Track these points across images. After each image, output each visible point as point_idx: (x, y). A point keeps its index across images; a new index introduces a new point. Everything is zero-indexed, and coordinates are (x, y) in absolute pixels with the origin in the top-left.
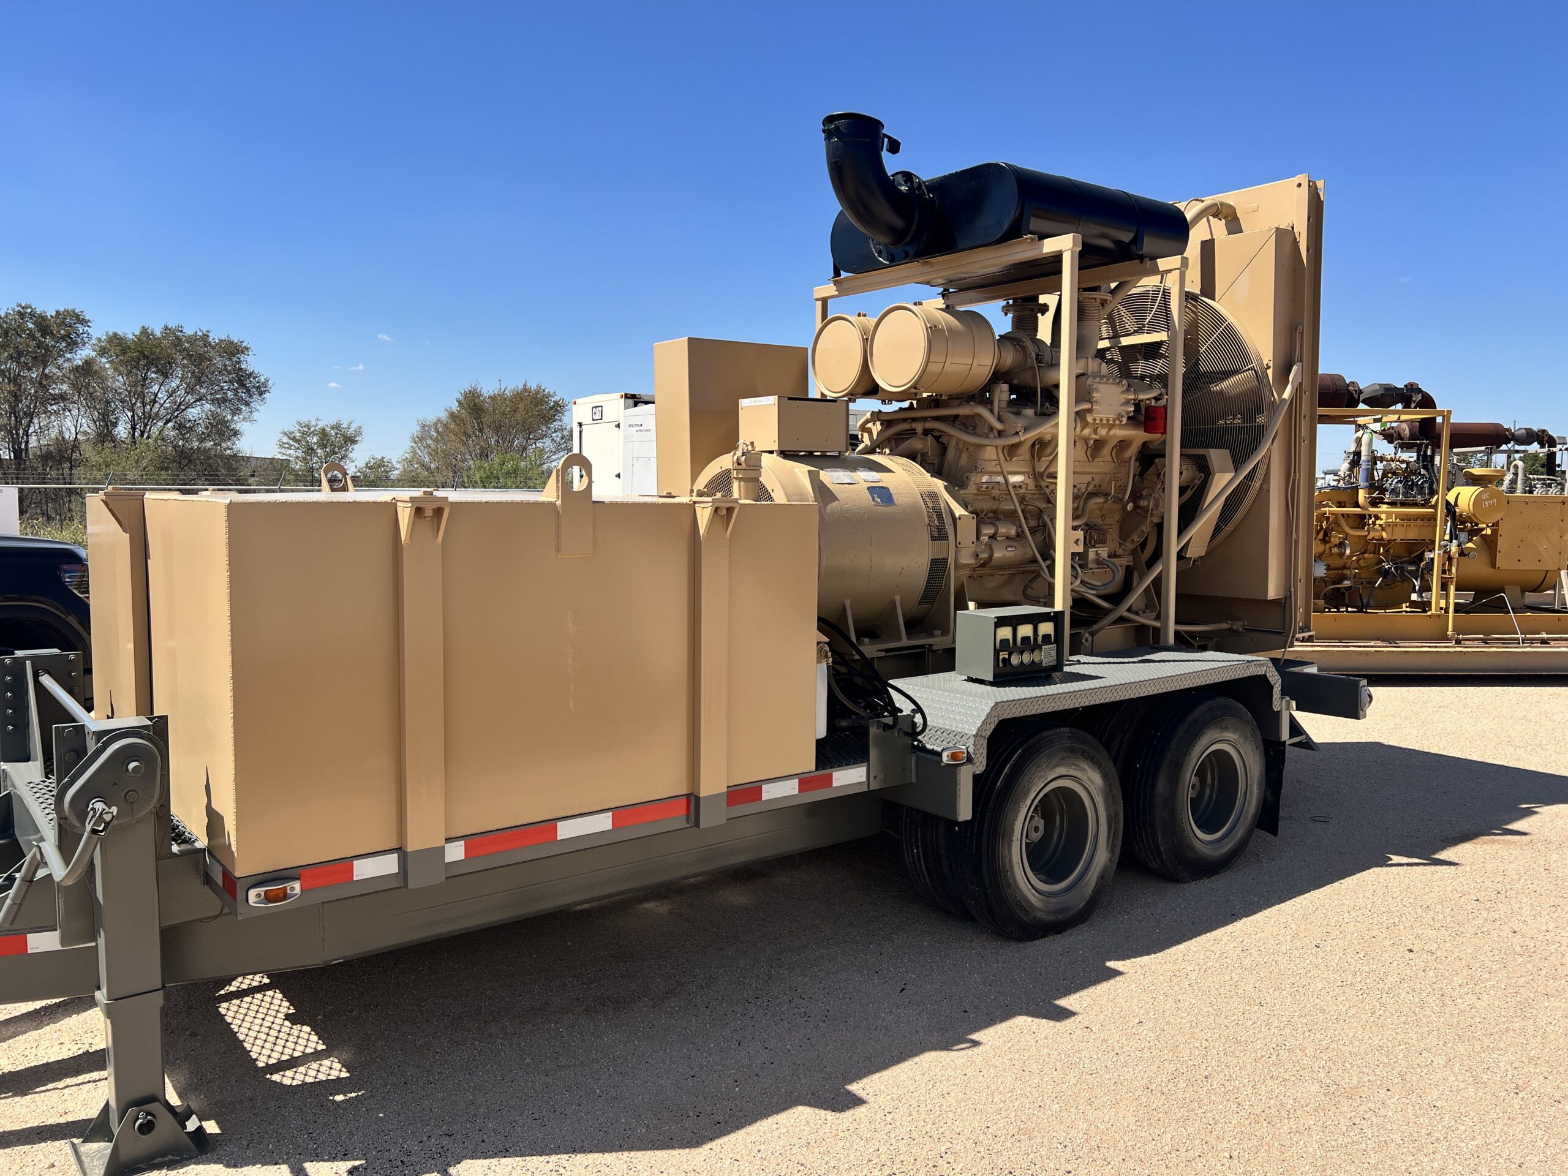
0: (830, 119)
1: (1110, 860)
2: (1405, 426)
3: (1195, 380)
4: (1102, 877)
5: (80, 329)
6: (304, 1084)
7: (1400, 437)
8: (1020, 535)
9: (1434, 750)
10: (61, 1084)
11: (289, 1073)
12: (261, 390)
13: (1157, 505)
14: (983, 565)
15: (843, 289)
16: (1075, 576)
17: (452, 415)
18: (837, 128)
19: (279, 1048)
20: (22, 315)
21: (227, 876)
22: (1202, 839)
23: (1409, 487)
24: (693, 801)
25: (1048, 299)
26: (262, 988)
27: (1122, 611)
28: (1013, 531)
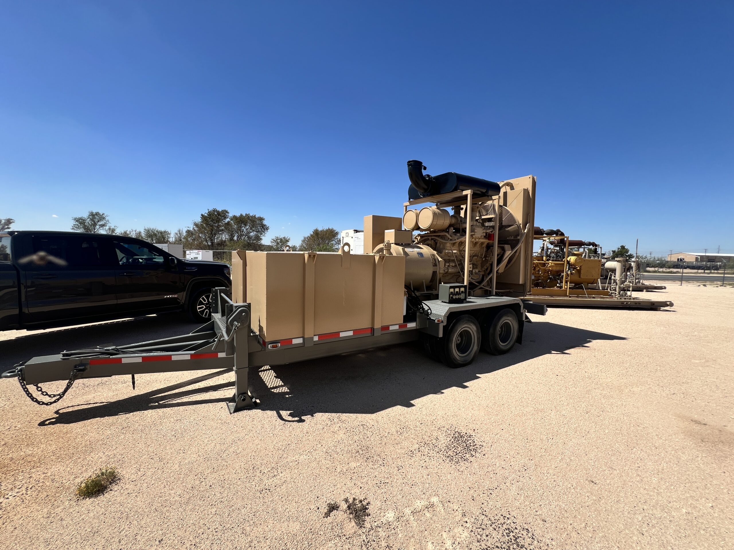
0: (409, 162)
1: (478, 349)
2: (556, 241)
3: (502, 227)
4: (475, 353)
5: (227, 214)
6: (279, 392)
7: (554, 243)
8: (456, 266)
9: (563, 325)
10: (224, 389)
11: (275, 390)
12: (267, 229)
13: (491, 259)
14: (446, 273)
15: (411, 203)
16: (470, 277)
17: (311, 235)
18: (411, 164)
19: (273, 384)
20: (214, 211)
21: (264, 341)
22: (502, 345)
23: (557, 256)
24: (372, 329)
25: (464, 207)
26: (269, 370)
27: (481, 286)
28: (454, 265)
